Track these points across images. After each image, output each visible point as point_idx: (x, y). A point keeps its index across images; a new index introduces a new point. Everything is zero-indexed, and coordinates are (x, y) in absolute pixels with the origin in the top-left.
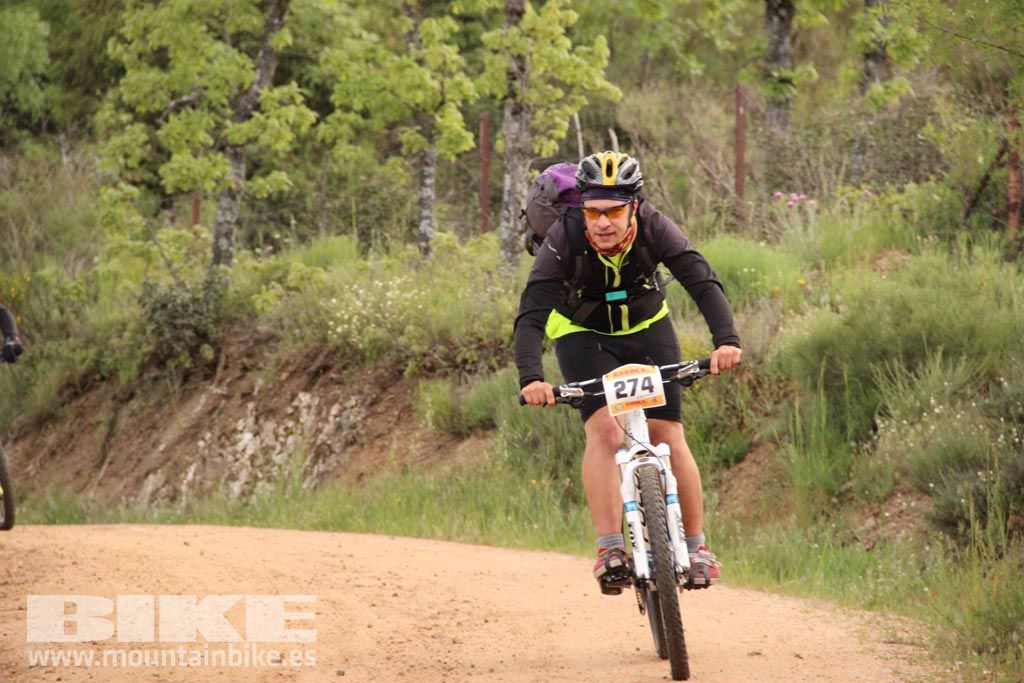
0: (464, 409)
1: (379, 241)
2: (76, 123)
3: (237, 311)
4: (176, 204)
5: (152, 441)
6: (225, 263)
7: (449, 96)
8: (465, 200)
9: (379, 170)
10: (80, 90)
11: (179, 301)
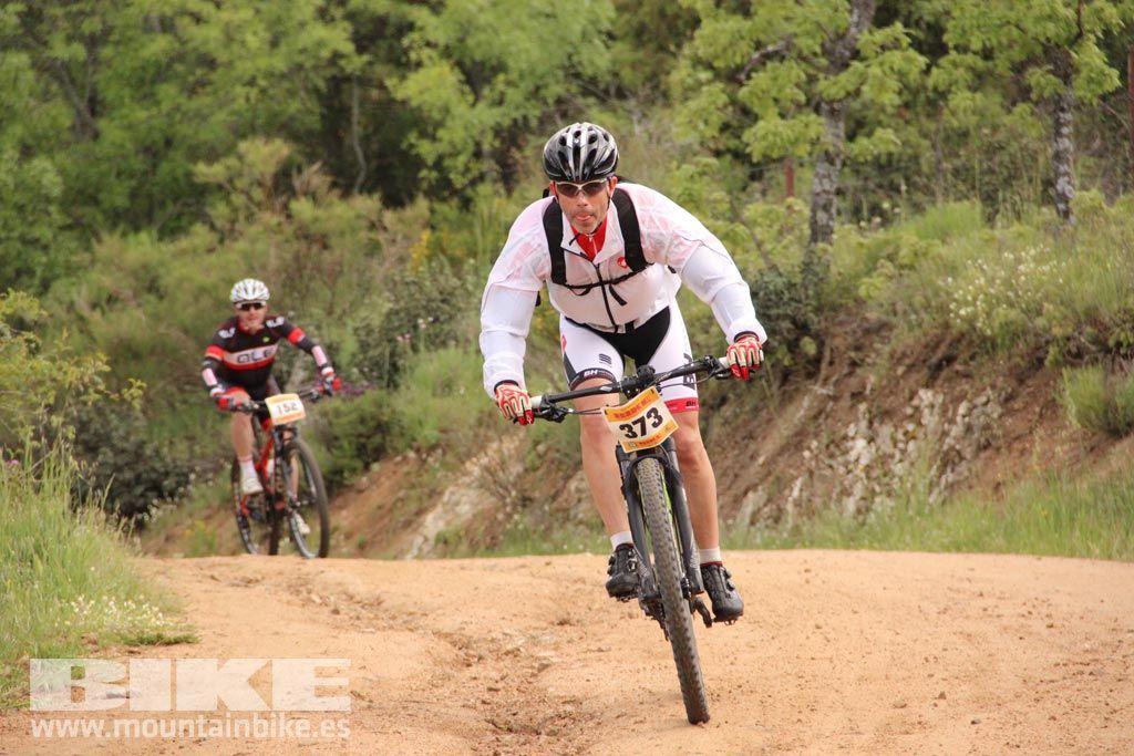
0: (1120, 401)
1: (1008, 206)
2: (648, 85)
3: (841, 296)
4: (767, 175)
5: (750, 453)
6: (823, 240)
7: (1087, 27)
8: (1113, 152)
9: (1007, 120)
10: (652, 46)
11: (771, 287)
